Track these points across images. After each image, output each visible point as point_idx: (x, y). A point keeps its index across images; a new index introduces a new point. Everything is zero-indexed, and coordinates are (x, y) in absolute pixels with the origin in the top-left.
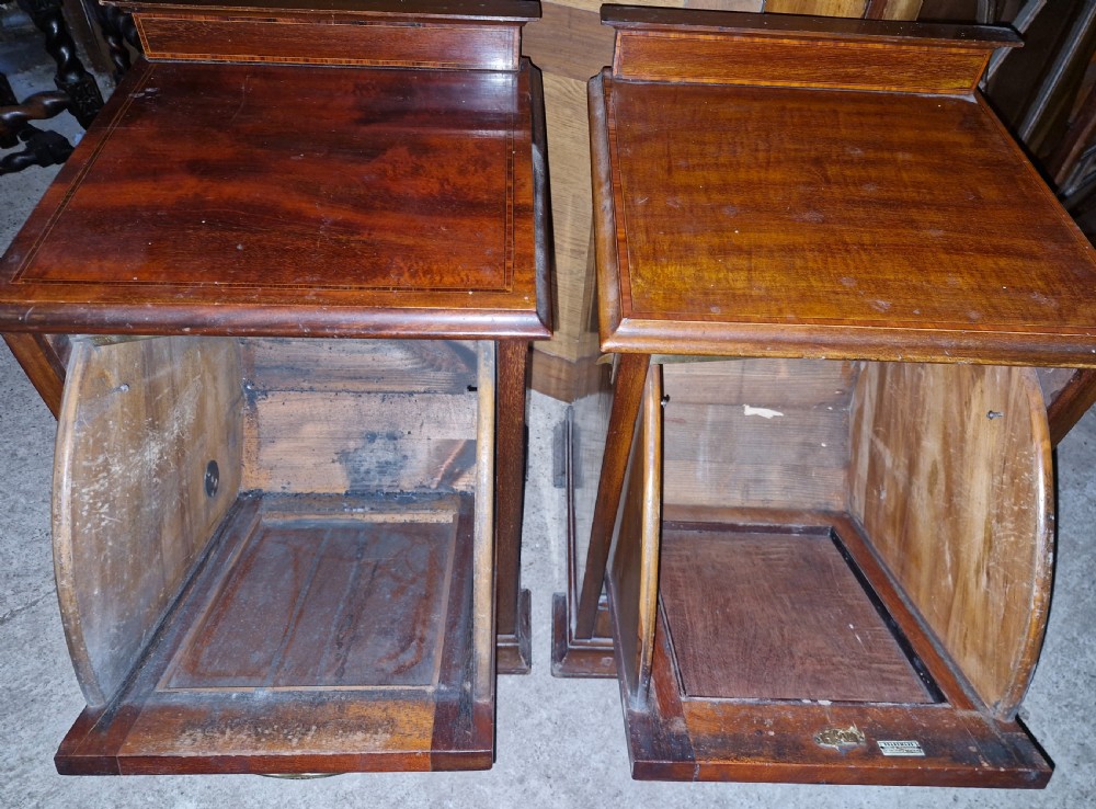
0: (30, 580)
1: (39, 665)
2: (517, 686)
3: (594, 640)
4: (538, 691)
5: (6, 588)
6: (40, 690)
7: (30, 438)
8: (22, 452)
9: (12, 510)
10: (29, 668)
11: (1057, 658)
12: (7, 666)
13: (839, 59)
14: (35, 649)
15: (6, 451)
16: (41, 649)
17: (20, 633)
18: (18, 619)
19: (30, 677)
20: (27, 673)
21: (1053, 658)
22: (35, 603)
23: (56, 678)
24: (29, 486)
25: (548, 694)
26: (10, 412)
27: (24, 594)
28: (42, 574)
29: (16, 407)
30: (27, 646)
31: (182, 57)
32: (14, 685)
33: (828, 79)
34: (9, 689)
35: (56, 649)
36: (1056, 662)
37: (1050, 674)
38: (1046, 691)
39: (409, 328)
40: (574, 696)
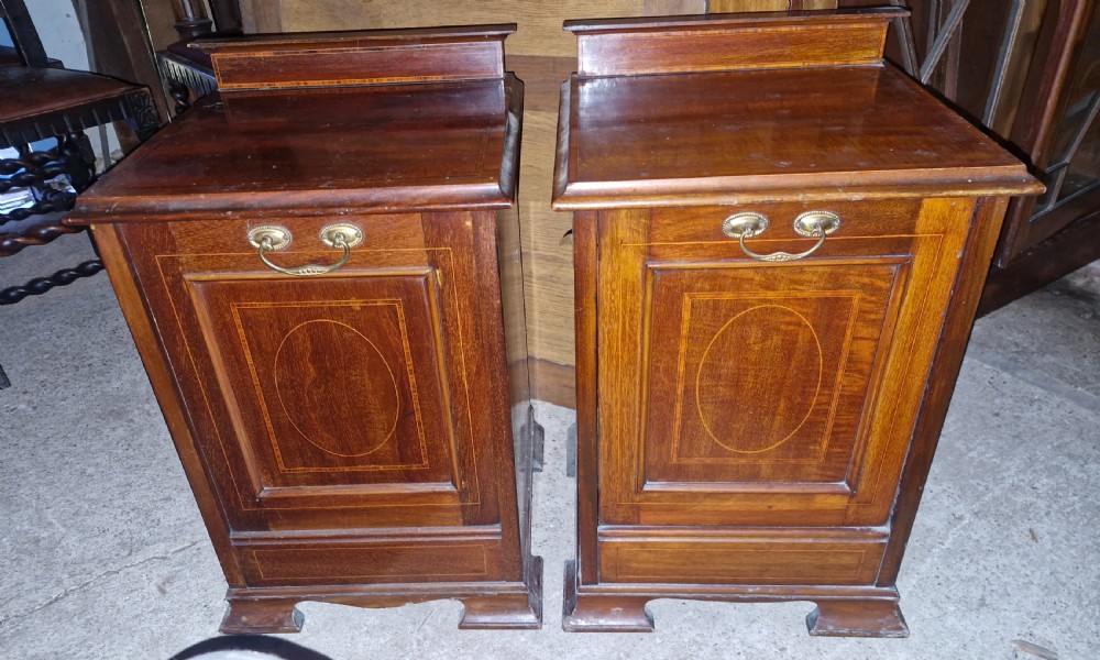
0: (84, 566)
1: (84, 633)
2: (530, 643)
3: (602, 586)
4: (550, 647)
5: (63, 573)
6: (83, 653)
7: (98, 460)
8: (90, 470)
9: (76, 514)
10: (75, 636)
11: (1094, 611)
12: (56, 635)
13: (760, 42)
14: (83, 621)
15: (76, 470)
16: (88, 620)
17: (70, 607)
18: (71, 597)
19: (76, 642)
20: (73, 639)
21: (1089, 611)
22: (87, 584)
23: (98, 644)
24: (94, 495)
25: (560, 650)
26: (84, 442)
27: (78, 577)
28: (96, 561)
29: (89, 437)
30: (75, 619)
31: (245, 86)
32: (61, 650)
33: (754, 60)
34: (56, 653)
35: (101, 620)
36: (1093, 614)
37: (1088, 624)
38: (1085, 640)
39: (397, 204)
40: (586, 652)
